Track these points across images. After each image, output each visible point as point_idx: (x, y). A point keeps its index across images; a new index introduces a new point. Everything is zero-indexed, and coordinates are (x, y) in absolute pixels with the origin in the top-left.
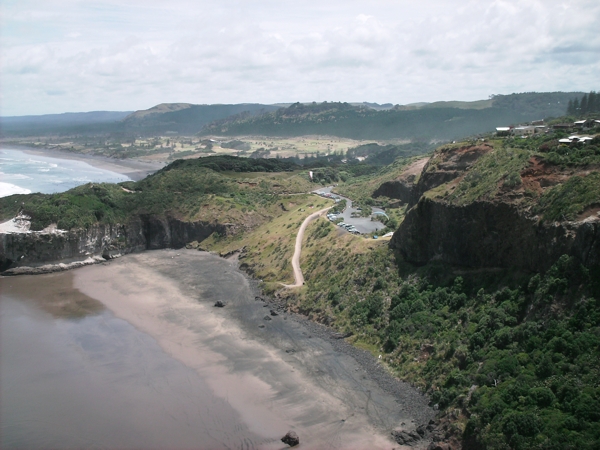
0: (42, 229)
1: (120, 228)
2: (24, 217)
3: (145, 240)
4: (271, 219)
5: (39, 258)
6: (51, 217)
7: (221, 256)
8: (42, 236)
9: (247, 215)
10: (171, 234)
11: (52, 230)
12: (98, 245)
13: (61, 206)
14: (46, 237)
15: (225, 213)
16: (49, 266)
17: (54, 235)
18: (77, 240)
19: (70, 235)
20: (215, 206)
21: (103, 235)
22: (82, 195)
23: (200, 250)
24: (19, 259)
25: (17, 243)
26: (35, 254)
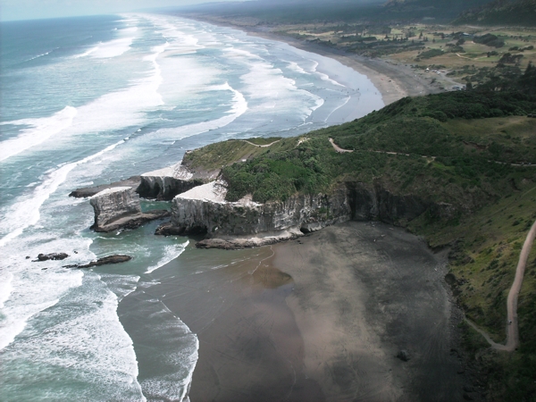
0: (236, 200)
1: (322, 198)
2: (222, 183)
3: (349, 210)
4: (497, 198)
5: (232, 230)
6: (248, 187)
7: (430, 247)
8: (236, 208)
9: (468, 192)
10: (379, 206)
11: (247, 202)
12: (297, 217)
13: (259, 174)
14: (240, 210)
15: (442, 189)
16: (241, 240)
17: (248, 208)
18: (273, 214)
19: (265, 209)
20: (430, 177)
21: (303, 207)
22: (284, 159)
23: (408, 231)
24: (213, 230)
25: (212, 213)
26: (228, 226)
